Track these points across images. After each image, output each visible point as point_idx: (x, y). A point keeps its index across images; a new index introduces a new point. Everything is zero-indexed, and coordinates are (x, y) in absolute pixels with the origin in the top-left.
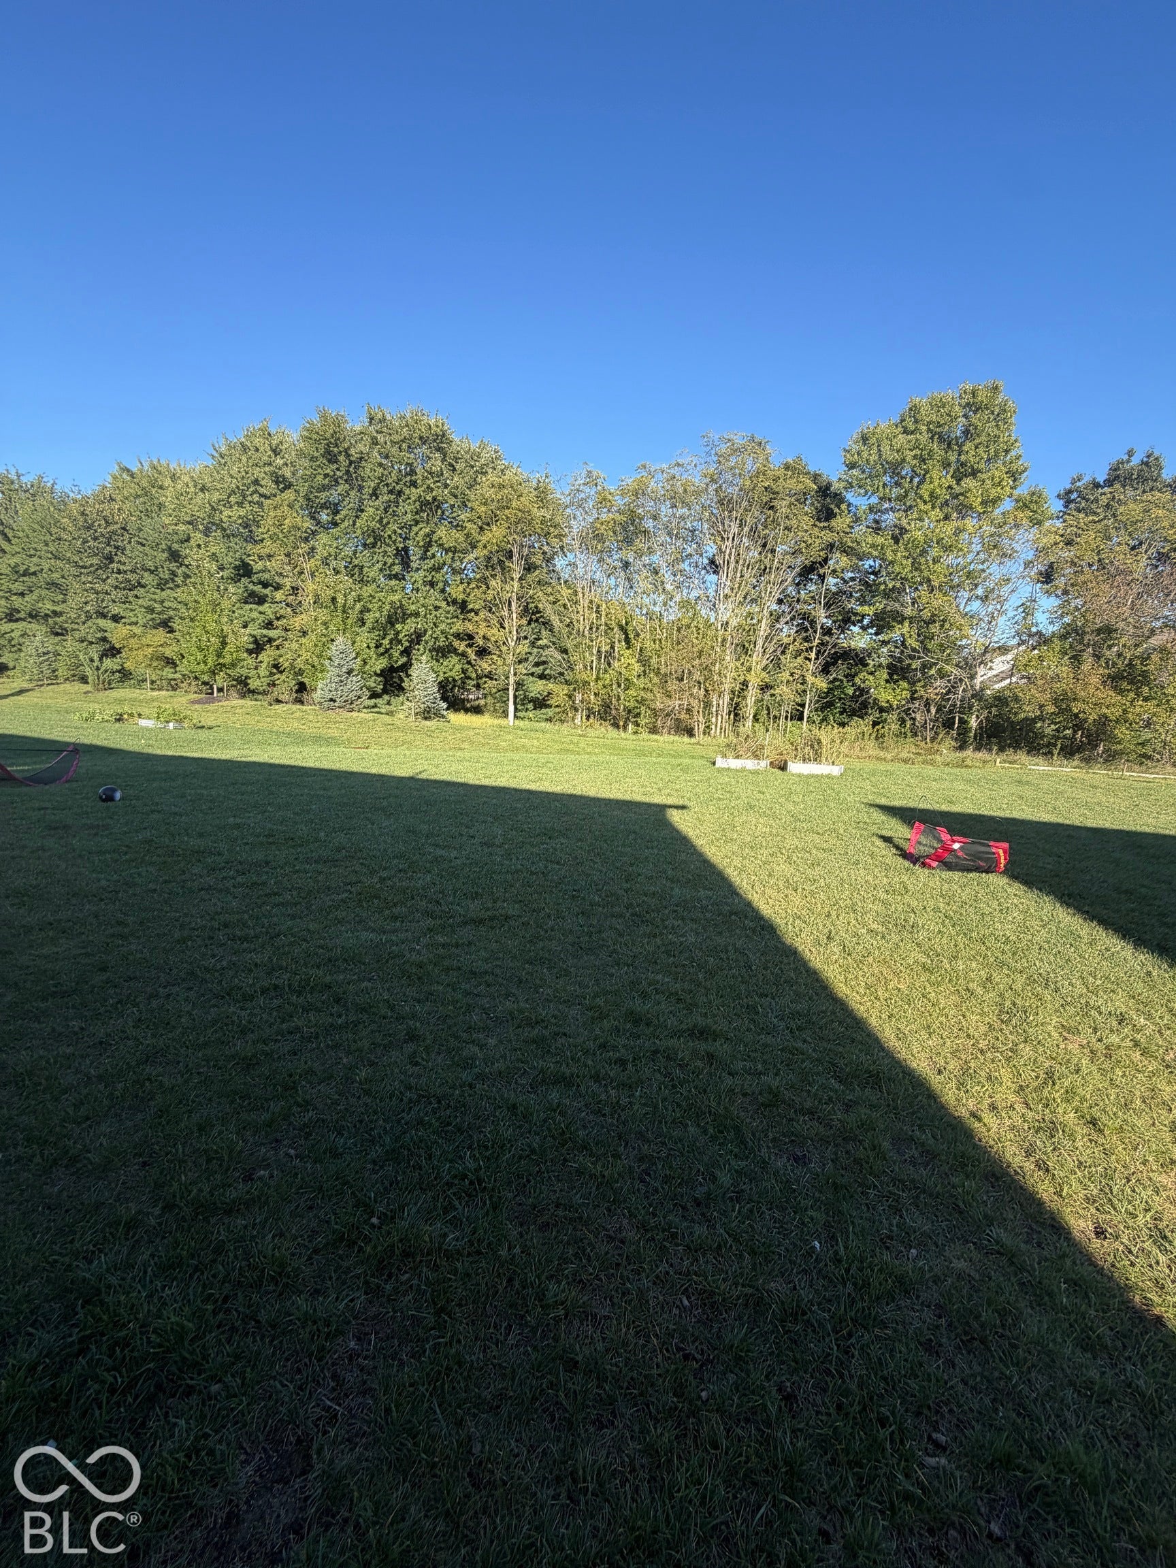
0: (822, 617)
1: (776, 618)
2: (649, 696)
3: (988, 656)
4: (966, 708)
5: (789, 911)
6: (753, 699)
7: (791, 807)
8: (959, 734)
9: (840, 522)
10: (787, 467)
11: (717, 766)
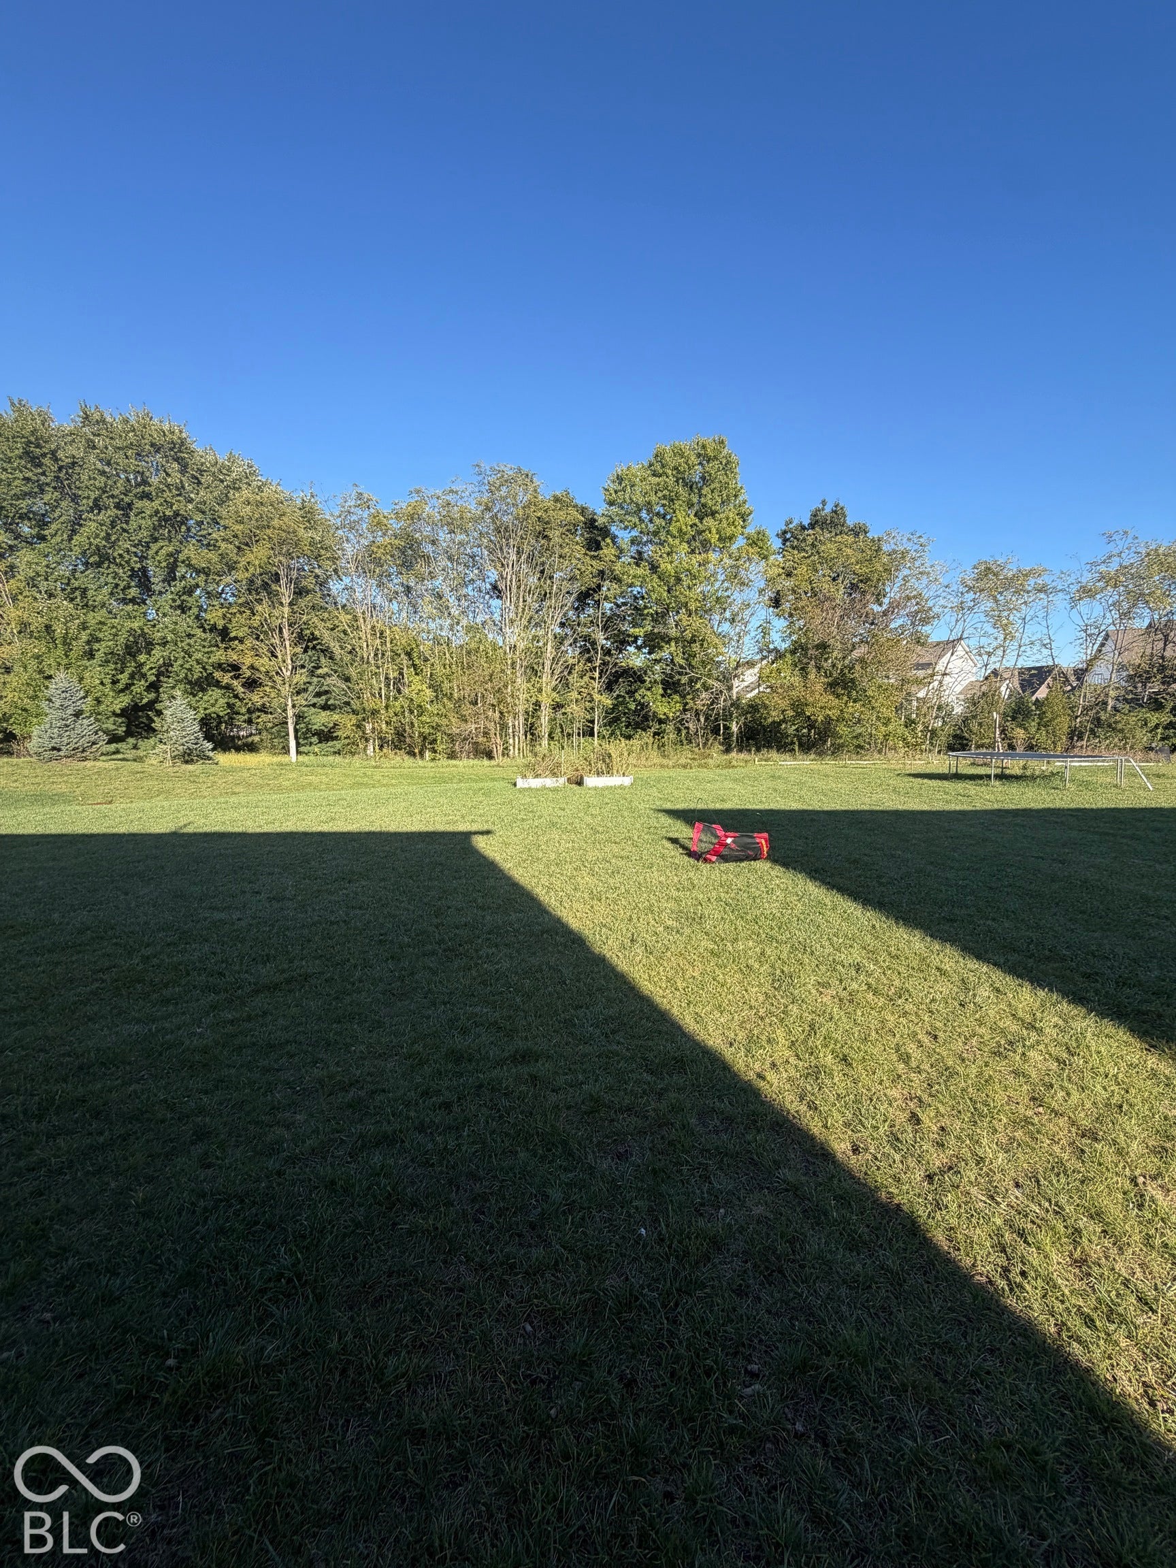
0: (601, 638)
1: (560, 640)
2: (444, 722)
3: (740, 670)
4: (728, 717)
5: (596, 921)
6: (547, 718)
7: (589, 819)
8: (724, 739)
9: (608, 552)
10: (557, 500)
11: (518, 787)
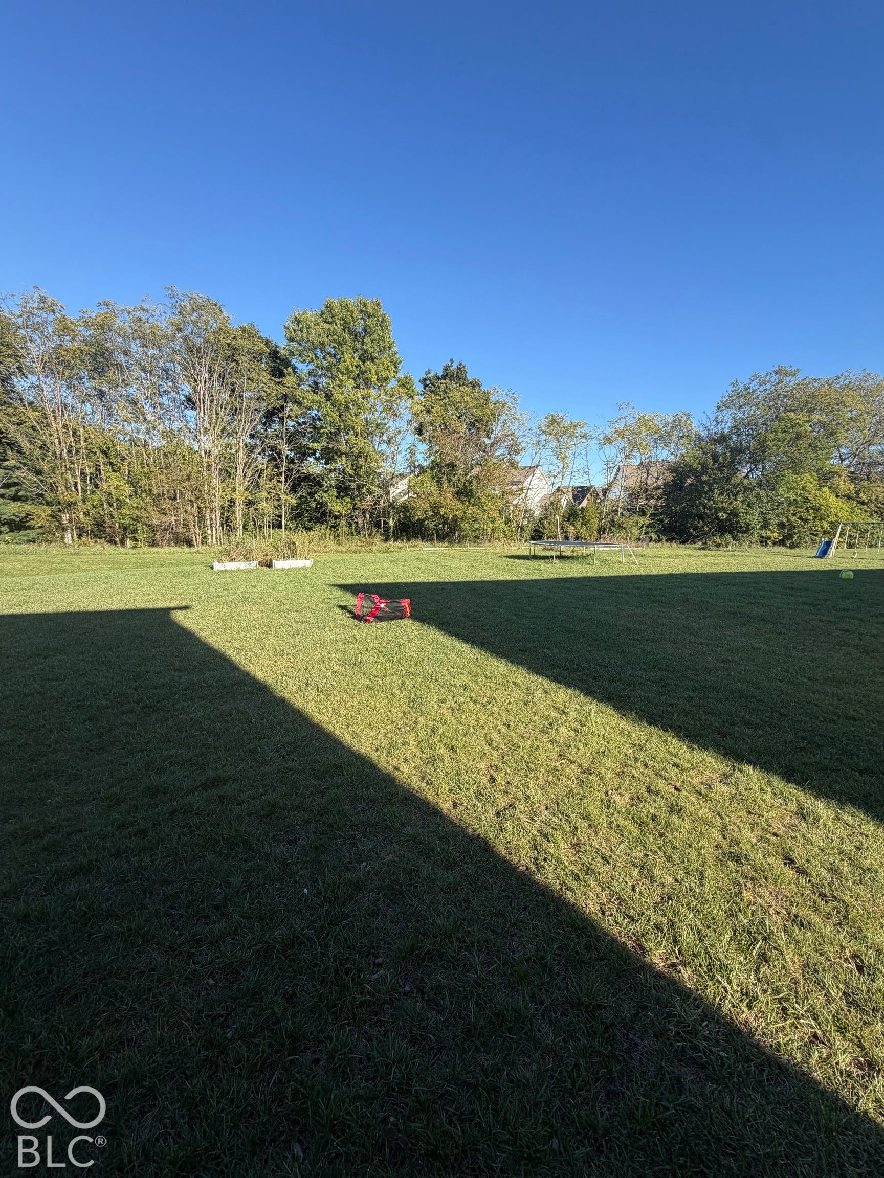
0: (286, 450)
1: (251, 449)
2: (144, 514)
3: (395, 480)
4: (386, 514)
5: (278, 672)
6: (241, 513)
7: (276, 594)
8: (384, 531)
9: (290, 380)
10: (244, 330)
11: (215, 569)
